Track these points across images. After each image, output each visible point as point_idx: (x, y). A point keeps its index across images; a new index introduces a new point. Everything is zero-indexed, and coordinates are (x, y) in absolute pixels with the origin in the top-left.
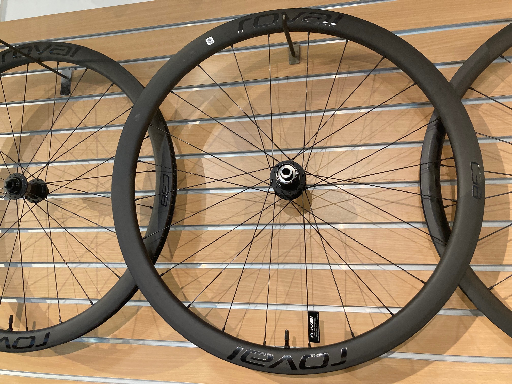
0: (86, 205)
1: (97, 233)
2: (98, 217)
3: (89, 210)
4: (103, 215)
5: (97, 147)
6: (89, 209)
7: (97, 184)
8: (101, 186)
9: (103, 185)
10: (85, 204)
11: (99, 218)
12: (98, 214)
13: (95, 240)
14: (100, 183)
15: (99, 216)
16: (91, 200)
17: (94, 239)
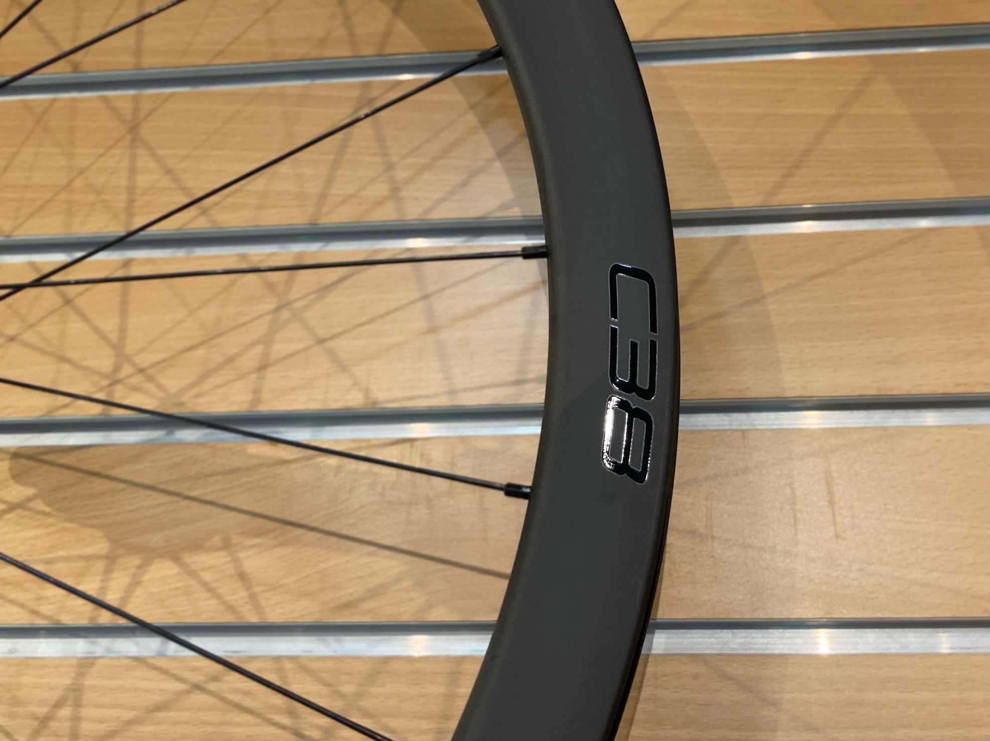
0: (30, 491)
1: (86, 664)
2: (100, 565)
3: (50, 520)
4: (133, 549)
5: (133, 171)
6: (47, 514)
7: (117, 369)
8: (137, 380)
9: (150, 379)
10: (25, 484)
11: (108, 571)
12: (101, 547)
13: (65, 712)
14: (134, 365)
15: (111, 560)
16: (65, 459)
17: (59, 704)
